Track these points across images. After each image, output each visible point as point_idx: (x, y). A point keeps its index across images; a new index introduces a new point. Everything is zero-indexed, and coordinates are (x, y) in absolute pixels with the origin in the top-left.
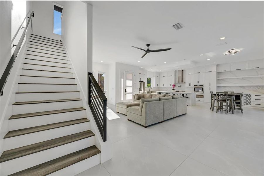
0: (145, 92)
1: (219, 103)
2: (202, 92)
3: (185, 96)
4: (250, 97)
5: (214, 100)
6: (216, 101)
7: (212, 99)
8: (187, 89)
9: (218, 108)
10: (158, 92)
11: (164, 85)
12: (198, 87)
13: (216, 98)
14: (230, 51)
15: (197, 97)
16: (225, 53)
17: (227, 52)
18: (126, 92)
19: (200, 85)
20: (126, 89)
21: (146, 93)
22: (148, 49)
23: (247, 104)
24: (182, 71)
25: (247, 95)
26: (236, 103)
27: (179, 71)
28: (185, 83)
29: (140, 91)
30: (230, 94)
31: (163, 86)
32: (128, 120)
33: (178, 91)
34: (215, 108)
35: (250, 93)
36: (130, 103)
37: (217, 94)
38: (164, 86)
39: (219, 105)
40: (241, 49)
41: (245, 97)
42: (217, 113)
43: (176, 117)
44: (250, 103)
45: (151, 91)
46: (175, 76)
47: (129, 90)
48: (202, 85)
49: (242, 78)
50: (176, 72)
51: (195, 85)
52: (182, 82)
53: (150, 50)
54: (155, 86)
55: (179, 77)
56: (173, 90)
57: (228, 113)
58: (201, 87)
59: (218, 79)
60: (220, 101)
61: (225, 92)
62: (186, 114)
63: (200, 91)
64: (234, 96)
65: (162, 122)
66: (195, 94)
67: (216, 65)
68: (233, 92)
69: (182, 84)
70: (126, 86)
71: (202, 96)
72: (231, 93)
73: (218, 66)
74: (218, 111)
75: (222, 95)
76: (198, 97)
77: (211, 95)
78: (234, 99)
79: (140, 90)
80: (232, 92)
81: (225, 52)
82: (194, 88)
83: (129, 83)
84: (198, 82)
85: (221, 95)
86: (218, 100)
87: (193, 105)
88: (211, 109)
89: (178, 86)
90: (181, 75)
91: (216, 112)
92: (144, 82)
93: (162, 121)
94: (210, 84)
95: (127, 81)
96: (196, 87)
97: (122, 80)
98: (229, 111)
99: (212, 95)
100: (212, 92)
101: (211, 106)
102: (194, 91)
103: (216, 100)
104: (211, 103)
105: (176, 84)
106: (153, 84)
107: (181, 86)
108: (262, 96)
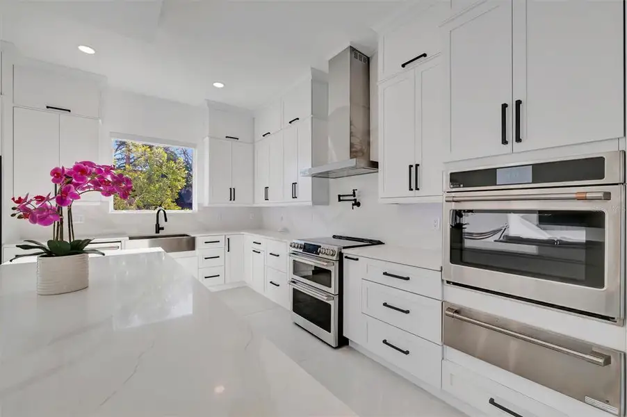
11: (267, 190)
38: (267, 196)
54: (206, 199)
107: (354, 195)
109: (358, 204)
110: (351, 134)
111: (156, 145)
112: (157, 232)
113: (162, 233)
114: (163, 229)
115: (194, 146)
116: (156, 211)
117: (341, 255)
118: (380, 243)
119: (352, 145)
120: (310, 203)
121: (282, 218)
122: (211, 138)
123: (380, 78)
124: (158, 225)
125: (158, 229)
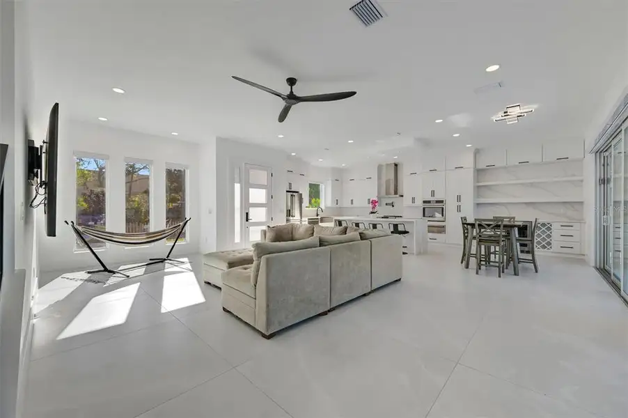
0: (303, 219)
1: (483, 247)
2: (442, 219)
3: (401, 228)
4: (549, 229)
5: (469, 238)
6: (474, 242)
7: (466, 238)
8: (408, 210)
9: (481, 261)
10: (336, 221)
11: (352, 201)
12: (433, 207)
13: (475, 234)
14: (506, 112)
15: (429, 232)
16: (494, 118)
17: (500, 115)
18: (247, 221)
19: (437, 202)
20: (247, 214)
21: (307, 223)
22: (292, 92)
23: (544, 247)
24: (396, 165)
25: (544, 225)
26: (521, 245)
27: (387, 165)
28: (402, 196)
29: (291, 218)
30: (509, 224)
31: (350, 205)
32: (224, 309)
33: (386, 217)
34: (473, 261)
35: (549, 221)
36: (242, 255)
37: (478, 222)
38: (352, 203)
39: (483, 253)
40: (533, 107)
42: (477, 273)
43: (370, 293)
44: (549, 244)
45: (319, 217)
46: (379, 178)
47: (258, 215)
48: (442, 202)
49: (532, 185)
50: (380, 167)
51: (424, 202)
52: (396, 193)
53: (297, 95)
54: (329, 204)
55: (388, 182)
56: (372, 213)
57: (503, 272)
58: (440, 205)
59: (479, 187)
60: (486, 241)
61: (496, 219)
62: (400, 280)
63: (438, 216)
64: (516, 229)
65: (325, 313)
66: (426, 222)
67: (473, 150)
68: (514, 218)
69: (395, 199)
70: (246, 204)
71: (441, 230)
72: (509, 221)
73: (477, 152)
74: (480, 269)
75: (489, 225)
76: (433, 232)
77: (464, 227)
78: (517, 236)
79: (289, 213)
80: (511, 218)
81: (496, 113)
82: (424, 209)
83: (258, 195)
84: (433, 193)
85: (486, 227)
86: (480, 241)
87: (419, 254)
88: (462, 263)
89: (386, 204)
90: (392, 177)
91: (475, 271)
92: (300, 192)
93: (326, 310)
94: (459, 199)
95: (250, 189)
96: (427, 205)
97: (237, 187)
98: (507, 268)
99: (466, 224)
100: (465, 219)
101: (464, 255)
102: (424, 216)
103: (474, 238)
104: (463, 247)
105: (382, 199)
106: (326, 200)
107: (392, 204)
108: (576, 226)
109: (393, 206)
114: (319, 215)
115: (322, 183)
122: (332, 180)
124: (317, 213)
125: (317, 215)
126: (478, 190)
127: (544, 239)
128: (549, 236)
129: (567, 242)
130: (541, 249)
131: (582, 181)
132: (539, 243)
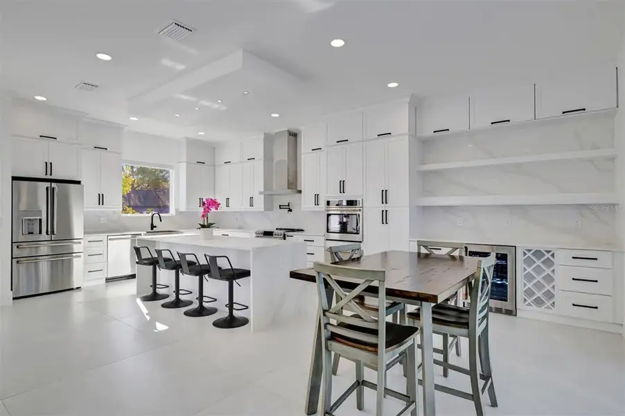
4: (548, 263)
19: (349, 203)
23: (539, 302)
24: (294, 135)
25: (538, 254)
28: (301, 191)
35: (549, 247)
41: (529, 262)
44: (549, 295)
48: (357, 202)
50: (268, 139)
51: (329, 203)
52: (291, 186)
54: (182, 206)
58: (352, 209)
82: (329, 216)
84: (342, 186)
94: (384, 197)
96: (333, 209)
102: (328, 230)
107: (289, 205)
108: (605, 259)
109: (290, 210)
110: (288, 175)
111: (135, 166)
112: (152, 229)
113: (155, 229)
114: (155, 227)
115: (172, 167)
116: (150, 215)
117: (284, 235)
118: (302, 230)
119: (288, 181)
120: (263, 210)
121: (237, 219)
122: (188, 163)
123: (303, 151)
124: (152, 224)
125: (153, 227)
126: (424, 179)
127: (539, 286)
128: (549, 279)
129: (585, 293)
130: (534, 307)
131: (612, 159)
132: (529, 293)
